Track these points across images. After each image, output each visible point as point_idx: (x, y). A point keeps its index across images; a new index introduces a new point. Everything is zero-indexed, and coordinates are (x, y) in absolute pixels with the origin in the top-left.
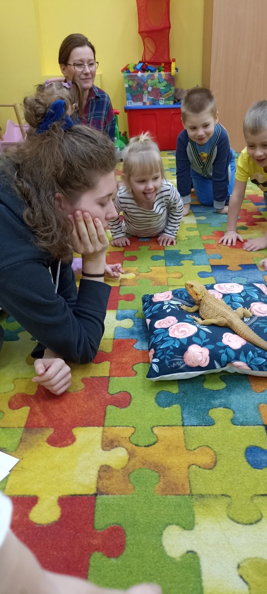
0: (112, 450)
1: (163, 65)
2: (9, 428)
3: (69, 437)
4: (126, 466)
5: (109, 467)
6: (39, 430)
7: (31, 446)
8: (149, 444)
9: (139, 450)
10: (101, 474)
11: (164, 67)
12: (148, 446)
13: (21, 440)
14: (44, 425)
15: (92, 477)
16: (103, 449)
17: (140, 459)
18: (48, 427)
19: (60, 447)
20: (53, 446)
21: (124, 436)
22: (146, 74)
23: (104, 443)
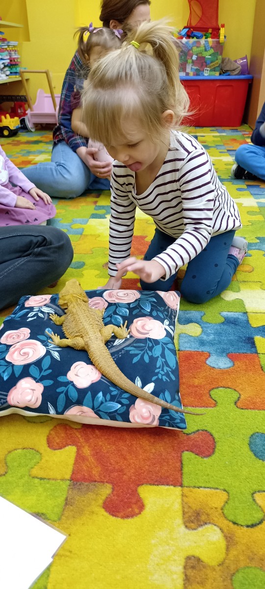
0: (200, 529)
1: (210, 31)
2: (49, 479)
3: (134, 501)
4: (225, 560)
5: (199, 560)
6: (91, 487)
7: (81, 512)
8: (254, 523)
9: (239, 531)
10: (188, 574)
11: (211, 33)
12: (253, 526)
13: (67, 502)
14: (97, 478)
15: (175, 577)
16: (186, 526)
17: (244, 548)
18: (103, 482)
19: (123, 517)
20: (113, 515)
21: (213, 505)
22: (192, 40)
23: (187, 515)
